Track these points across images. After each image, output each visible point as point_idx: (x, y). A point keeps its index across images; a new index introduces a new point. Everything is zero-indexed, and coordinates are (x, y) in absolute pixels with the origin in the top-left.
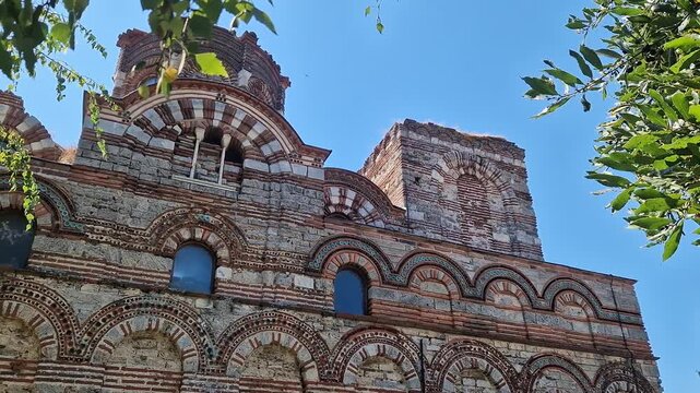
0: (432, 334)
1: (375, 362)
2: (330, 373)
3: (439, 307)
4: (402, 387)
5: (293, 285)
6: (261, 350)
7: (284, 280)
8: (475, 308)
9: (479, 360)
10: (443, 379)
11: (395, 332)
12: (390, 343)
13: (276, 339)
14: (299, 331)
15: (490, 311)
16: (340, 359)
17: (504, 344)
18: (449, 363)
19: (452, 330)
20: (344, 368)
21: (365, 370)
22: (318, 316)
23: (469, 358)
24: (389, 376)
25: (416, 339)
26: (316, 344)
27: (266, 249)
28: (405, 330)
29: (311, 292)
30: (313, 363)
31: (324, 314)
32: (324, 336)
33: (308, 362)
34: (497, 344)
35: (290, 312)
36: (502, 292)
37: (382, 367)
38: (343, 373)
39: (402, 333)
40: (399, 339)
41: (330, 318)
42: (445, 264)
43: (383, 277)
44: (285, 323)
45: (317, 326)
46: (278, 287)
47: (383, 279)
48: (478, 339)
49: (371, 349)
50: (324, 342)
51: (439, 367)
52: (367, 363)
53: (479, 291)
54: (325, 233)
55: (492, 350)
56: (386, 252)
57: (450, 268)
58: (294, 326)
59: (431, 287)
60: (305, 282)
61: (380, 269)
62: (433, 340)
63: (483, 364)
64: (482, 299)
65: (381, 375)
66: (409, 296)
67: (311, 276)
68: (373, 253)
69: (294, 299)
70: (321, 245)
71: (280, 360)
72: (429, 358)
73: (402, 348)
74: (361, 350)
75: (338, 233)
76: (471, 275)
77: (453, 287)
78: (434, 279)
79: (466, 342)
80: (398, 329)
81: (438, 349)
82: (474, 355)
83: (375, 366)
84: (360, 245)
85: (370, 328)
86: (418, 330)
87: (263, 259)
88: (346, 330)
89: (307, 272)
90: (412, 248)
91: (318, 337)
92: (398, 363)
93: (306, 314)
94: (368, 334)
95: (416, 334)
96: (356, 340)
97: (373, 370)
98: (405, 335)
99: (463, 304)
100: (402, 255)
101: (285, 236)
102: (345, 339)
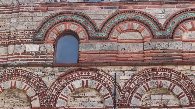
0: (125, 68)
1: (82, 91)
2: (47, 101)
3: (133, 49)
4: (102, 106)
5: (25, 51)
6: (6, 92)
7: (19, 49)
8: (163, 45)
9: (163, 81)
10: (131, 97)
11: (96, 71)
12: (92, 78)
13: (13, 85)
14: (28, 78)
15: (177, 45)
16: (54, 92)
17: (187, 67)
18: (138, 86)
19: (143, 63)
20: (57, 98)
21: (74, 98)
22: (41, 68)
23: (155, 81)
24: (92, 99)
25: (112, 73)
26: (39, 85)
27: (10, 32)
28: (104, 69)
29: (37, 54)
30: (37, 97)
31: (45, 66)
32: (45, 79)
33: (33, 97)
34: (180, 68)
35: (22, 68)
36: (190, 30)
37: (87, 94)
38: (56, 101)
39: (102, 71)
40: (99, 75)
41: (49, 68)
42: (141, 17)
43: (89, 35)
44: (19, 75)
45: (40, 74)
46: (16, 54)
47: (89, 37)
48: (164, 67)
49: (77, 84)
50: (44, 83)
51: (129, 89)
52: (76, 93)
53: (169, 32)
54: (47, 14)
55: (176, 73)
56: (92, 18)
57: (145, 19)
58: (25, 76)
59: (129, 36)
60: (33, 48)
61: (87, 31)
62: (126, 72)
63: (166, 83)
64: (171, 38)
65: (86, 99)
66: (108, 45)
67: (38, 43)
68: (82, 20)
69: (26, 60)
70: (45, 23)
71: (17, 97)
72: (122, 85)
73: (100, 81)
74: (70, 85)
75: (58, 12)
76: (162, 22)
77: (146, 33)
78: (131, 30)
79: (153, 70)
80: (99, 68)
81: (129, 77)
82: (160, 78)
83: (81, 94)
84: (73, 17)
85: (78, 70)
86: (115, 67)
87: (8, 38)
88: (59, 74)
89: (35, 41)
90: (114, 11)
91: (41, 80)
92: (98, 90)
93: (32, 68)
94: (75, 75)
95: (111, 70)
96: (66, 79)
97: (81, 97)
98: (104, 72)
99: (153, 44)
100: (105, 18)
101: (21, 21)
102: (59, 80)
